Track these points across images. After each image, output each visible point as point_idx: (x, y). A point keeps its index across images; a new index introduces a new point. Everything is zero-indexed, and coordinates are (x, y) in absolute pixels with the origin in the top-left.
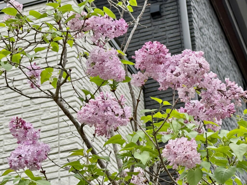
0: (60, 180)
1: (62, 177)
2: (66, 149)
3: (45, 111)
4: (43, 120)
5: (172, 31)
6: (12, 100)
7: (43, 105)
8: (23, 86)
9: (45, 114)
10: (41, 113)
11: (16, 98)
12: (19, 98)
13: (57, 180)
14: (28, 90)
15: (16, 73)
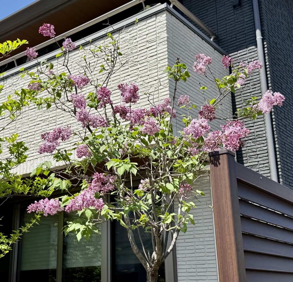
3: (151, 87)
5: (248, 17)
7: (150, 84)
8: (139, 72)
9: (151, 89)
10: (149, 88)
14: (141, 75)
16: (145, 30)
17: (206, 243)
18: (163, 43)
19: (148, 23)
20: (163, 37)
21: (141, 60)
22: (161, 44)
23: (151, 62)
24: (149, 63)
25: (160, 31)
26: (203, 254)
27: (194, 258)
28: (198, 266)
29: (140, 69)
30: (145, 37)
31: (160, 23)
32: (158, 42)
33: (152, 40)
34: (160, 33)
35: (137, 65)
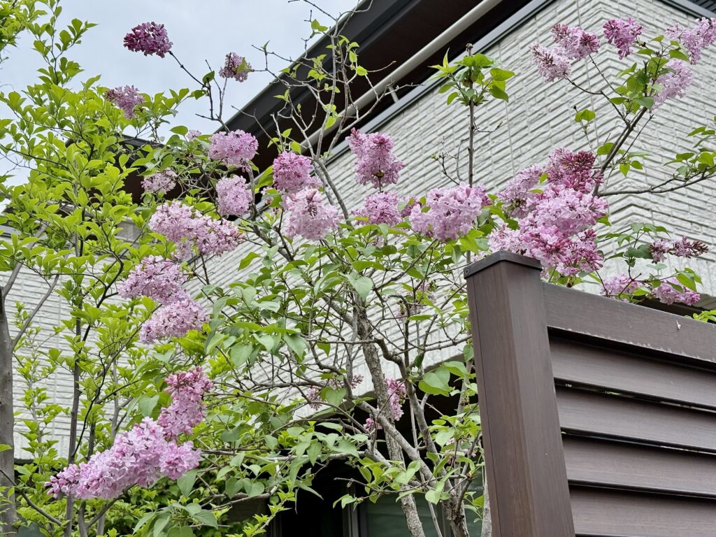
6: (541, 156)
8: (551, 130)
11: (545, 152)
12: (548, 150)
14: (557, 136)
15: (539, 115)
21: (552, 102)
29: (552, 124)
35: (545, 115)
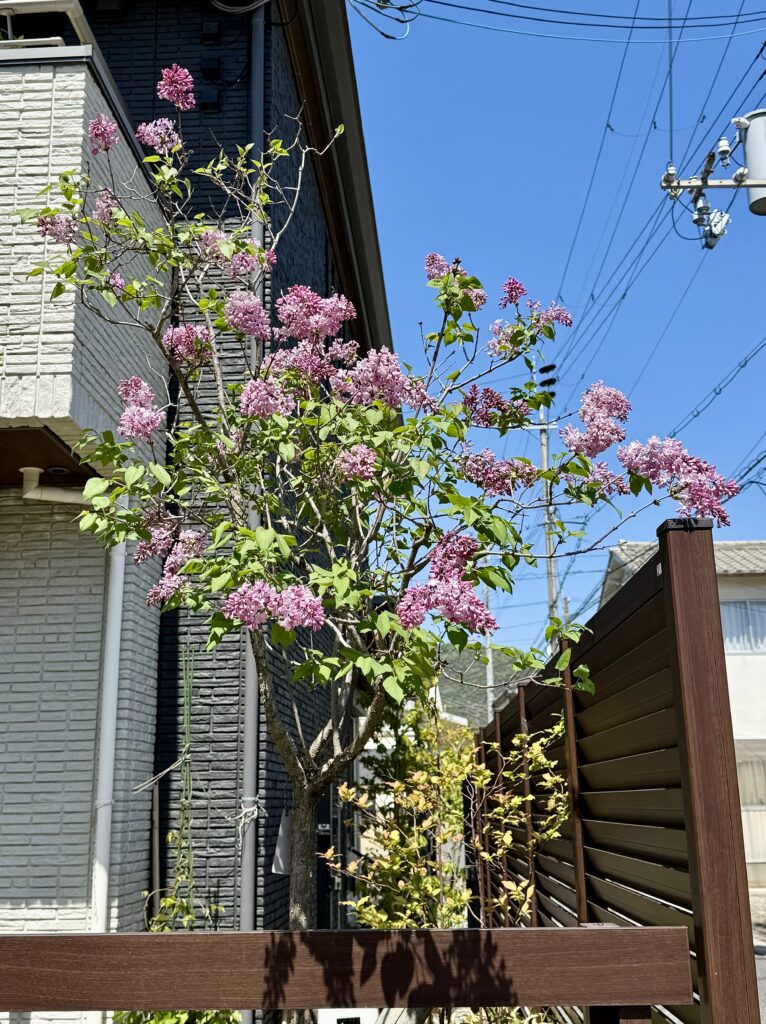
0: (38, 377)
1: (42, 374)
2: (54, 330)
3: (20, 259)
4: (15, 274)
7: (17, 249)
9: (20, 264)
10: (13, 261)
13: (34, 377)
16: (18, 96)
17: (72, 695)
18: (70, 149)
19: (27, 82)
20: (71, 133)
22: (63, 149)
23: (27, 190)
24: (20, 192)
25: (63, 113)
26: (61, 726)
27: (34, 735)
28: (41, 757)
30: (15, 115)
31: (66, 94)
32: (53, 141)
33: (37, 131)
34: (64, 121)
